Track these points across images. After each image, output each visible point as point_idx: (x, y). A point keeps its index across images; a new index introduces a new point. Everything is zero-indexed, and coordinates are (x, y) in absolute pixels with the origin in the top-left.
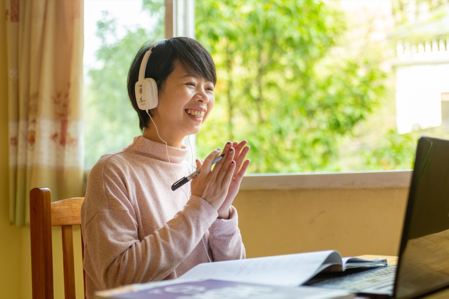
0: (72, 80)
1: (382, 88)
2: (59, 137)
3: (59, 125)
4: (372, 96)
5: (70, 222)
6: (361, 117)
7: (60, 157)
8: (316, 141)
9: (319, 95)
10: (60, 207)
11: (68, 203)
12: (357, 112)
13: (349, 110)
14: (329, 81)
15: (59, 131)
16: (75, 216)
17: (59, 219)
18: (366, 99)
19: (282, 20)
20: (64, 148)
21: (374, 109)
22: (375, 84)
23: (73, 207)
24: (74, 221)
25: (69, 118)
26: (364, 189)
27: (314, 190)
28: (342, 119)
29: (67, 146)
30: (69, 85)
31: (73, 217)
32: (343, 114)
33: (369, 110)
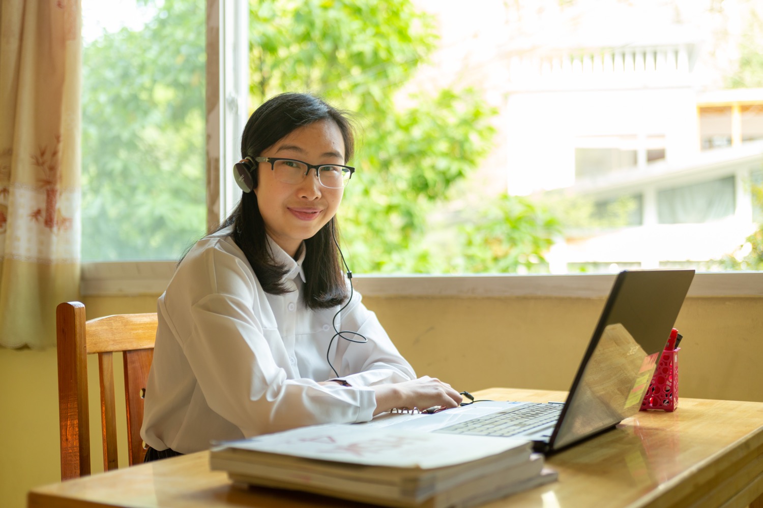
0: (63, 131)
1: (491, 129)
2: (44, 214)
3: (44, 197)
4: (475, 141)
5: (110, 348)
6: (460, 174)
7: (44, 243)
8: (390, 208)
9: (397, 138)
10: (97, 328)
11: (107, 323)
12: (455, 167)
13: (442, 164)
14: (414, 119)
15: (43, 206)
16: (117, 339)
17: (95, 344)
18: (467, 146)
19: (350, 26)
20: (51, 231)
21: (479, 160)
22: (482, 123)
23: (114, 328)
24: (115, 347)
25: (58, 187)
26: (489, 298)
27: (420, 298)
28: (430, 176)
29: (55, 229)
30: (58, 138)
31: (114, 340)
32: (433, 167)
33: (471, 162)
